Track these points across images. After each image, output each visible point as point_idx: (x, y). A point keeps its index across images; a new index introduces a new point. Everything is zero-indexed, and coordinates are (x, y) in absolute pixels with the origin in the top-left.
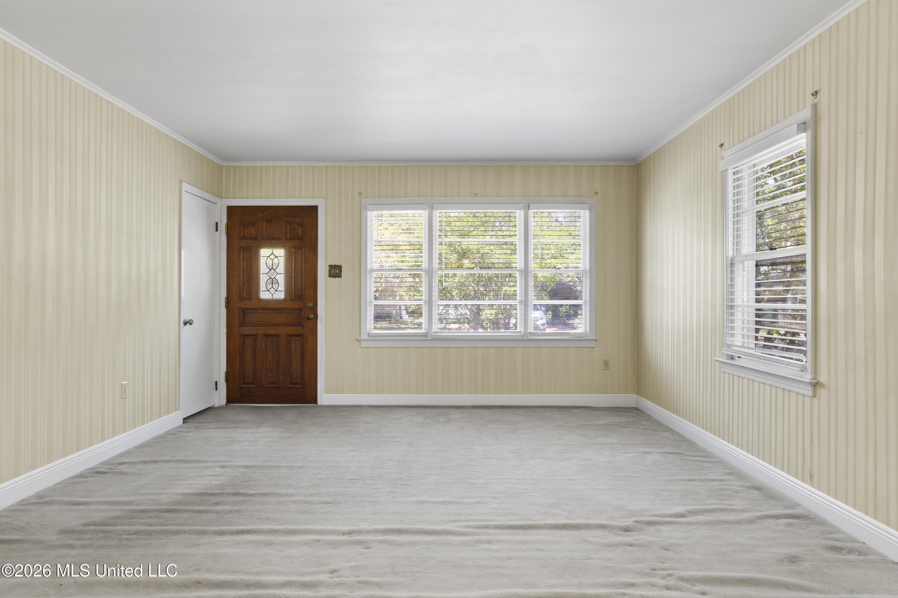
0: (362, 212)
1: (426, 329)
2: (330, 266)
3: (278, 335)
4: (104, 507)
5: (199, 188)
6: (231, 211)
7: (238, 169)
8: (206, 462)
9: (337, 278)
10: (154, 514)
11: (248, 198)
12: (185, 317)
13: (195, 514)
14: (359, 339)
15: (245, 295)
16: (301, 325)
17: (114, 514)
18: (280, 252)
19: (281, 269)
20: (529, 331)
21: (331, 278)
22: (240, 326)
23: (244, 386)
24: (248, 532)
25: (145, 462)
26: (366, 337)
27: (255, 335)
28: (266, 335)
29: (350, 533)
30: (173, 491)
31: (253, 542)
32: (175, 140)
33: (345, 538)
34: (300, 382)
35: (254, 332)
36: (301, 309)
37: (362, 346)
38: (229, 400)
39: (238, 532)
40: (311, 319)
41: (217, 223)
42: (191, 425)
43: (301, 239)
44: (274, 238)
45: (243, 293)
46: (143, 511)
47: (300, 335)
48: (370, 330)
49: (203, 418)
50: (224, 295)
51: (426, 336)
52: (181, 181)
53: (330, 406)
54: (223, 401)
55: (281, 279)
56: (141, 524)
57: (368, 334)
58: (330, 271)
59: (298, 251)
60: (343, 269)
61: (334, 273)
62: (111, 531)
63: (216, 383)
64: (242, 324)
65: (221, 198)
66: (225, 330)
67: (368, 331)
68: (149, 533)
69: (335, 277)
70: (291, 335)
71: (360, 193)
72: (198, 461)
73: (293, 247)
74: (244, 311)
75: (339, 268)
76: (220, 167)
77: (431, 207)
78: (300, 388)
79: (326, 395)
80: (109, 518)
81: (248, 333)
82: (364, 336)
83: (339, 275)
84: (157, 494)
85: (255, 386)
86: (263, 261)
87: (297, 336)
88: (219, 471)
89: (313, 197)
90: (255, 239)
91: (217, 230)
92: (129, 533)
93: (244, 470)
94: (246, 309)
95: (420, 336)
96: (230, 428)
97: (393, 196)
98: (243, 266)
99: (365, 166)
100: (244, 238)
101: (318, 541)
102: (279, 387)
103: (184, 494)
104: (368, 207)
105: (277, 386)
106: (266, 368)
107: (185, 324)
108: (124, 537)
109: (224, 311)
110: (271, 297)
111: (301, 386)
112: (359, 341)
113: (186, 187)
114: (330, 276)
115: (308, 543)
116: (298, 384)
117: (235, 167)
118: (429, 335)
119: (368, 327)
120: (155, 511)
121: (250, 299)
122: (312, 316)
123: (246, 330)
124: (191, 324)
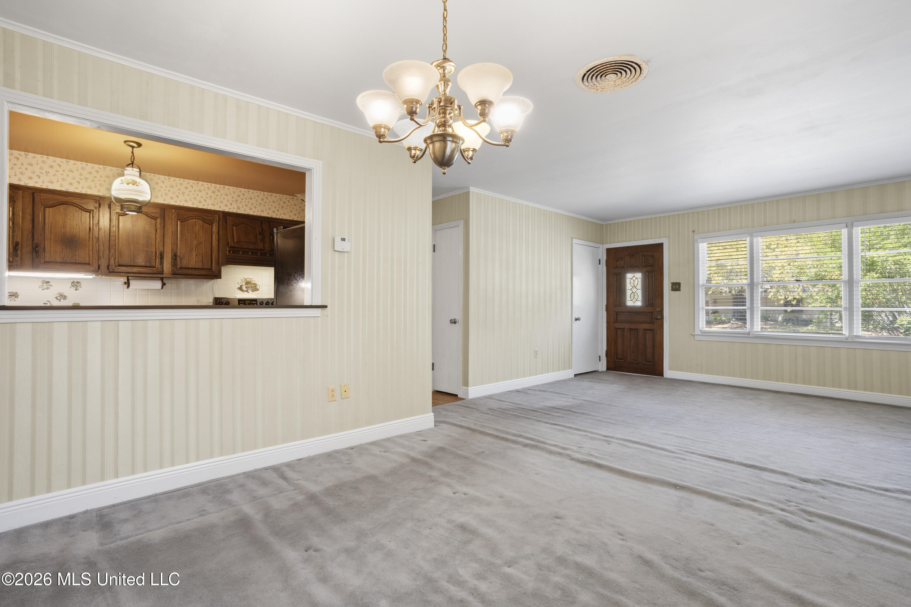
0: (695, 244)
1: (749, 329)
2: (672, 283)
3: (637, 329)
4: (510, 404)
5: (585, 241)
6: (608, 250)
7: (612, 225)
8: (568, 395)
9: (677, 291)
10: (526, 411)
11: (610, 243)
12: (575, 316)
13: (543, 414)
14: (693, 334)
15: (617, 304)
16: (652, 323)
17: (511, 407)
18: (639, 275)
19: (639, 286)
20: (855, 334)
21: (673, 291)
22: (614, 323)
23: (617, 360)
24: (558, 425)
25: (540, 391)
26: (700, 333)
27: (623, 329)
28: (630, 329)
29: (606, 437)
30: (541, 404)
31: (557, 429)
32: (568, 216)
33: (603, 438)
34: (652, 361)
35: (622, 327)
36: (652, 313)
37: (696, 339)
38: (608, 368)
39: (554, 424)
40: (659, 319)
41: (600, 260)
42: (578, 377)
43: (652, 266)
44: (634, 267)
45: (616, 302)
46: (523, 409)
47: (652, 330)
48: (703, 328)
49: (587, 376)
50: (605, 303)
51: (749, 334)
52: (572, 238)
53: (671, 379)
54: (604, 369)
55: (639, 292)
56: (518, 413)
57: (701, 331)
58: (672, 287)
59: (650, 274)
60: (681, 285)
61: (675, 288)
62: (505, 412)
63: (600, 356)
64: (616, 321)
65: (603, 244)
66: (606, 325)
67: (700, 328)
68: (518, 416)
69: (676, 291)
70: (646, 330)
71: (694, 231)
72: (564, 394)
73: (647, 272)
74: (617, 313)
75: (679, 284)
76: (602, 226)
77: (751, 235)
78: (652, 365)
79: (669, 371)
80: (508, 408)
81: (619, 327)
82: (697, 332)
83: (678, 289)
84: (534, 404)
85: (623, 361)
86: (628, 281)
87: (650, 330)
88: (571, 400)
89: (660, 238)
90: (623, 267)
91: (600, 264)
92: (511, 415)
93: (583, 402)
94: (618, 312)
95: (746, 334)
96: (596, 382)
97: (719, 231)
98: (616, 285)
99: (697, 212)
100: (617, 267)
101: (587, 435)
102: (638, 363)
103: (545, 406)
104: (699, 240)
105: (637, 362)
106: (630, 350)
107: (576, 320)
108: (509, 415)
109: (605, 313)
110: (633, 305)
111: (653, 364)
112: (694, 336)
113: (575, 241)
114: (672, 290)
115: (581, 435)
116: (650, 362)
117: (610, 224)
118: (751, 334)
119: (701, 326)
120: (528, 409)
121: (620, 306)
122: (660, 317)
123: (617, 325)
124: (579, 320)
